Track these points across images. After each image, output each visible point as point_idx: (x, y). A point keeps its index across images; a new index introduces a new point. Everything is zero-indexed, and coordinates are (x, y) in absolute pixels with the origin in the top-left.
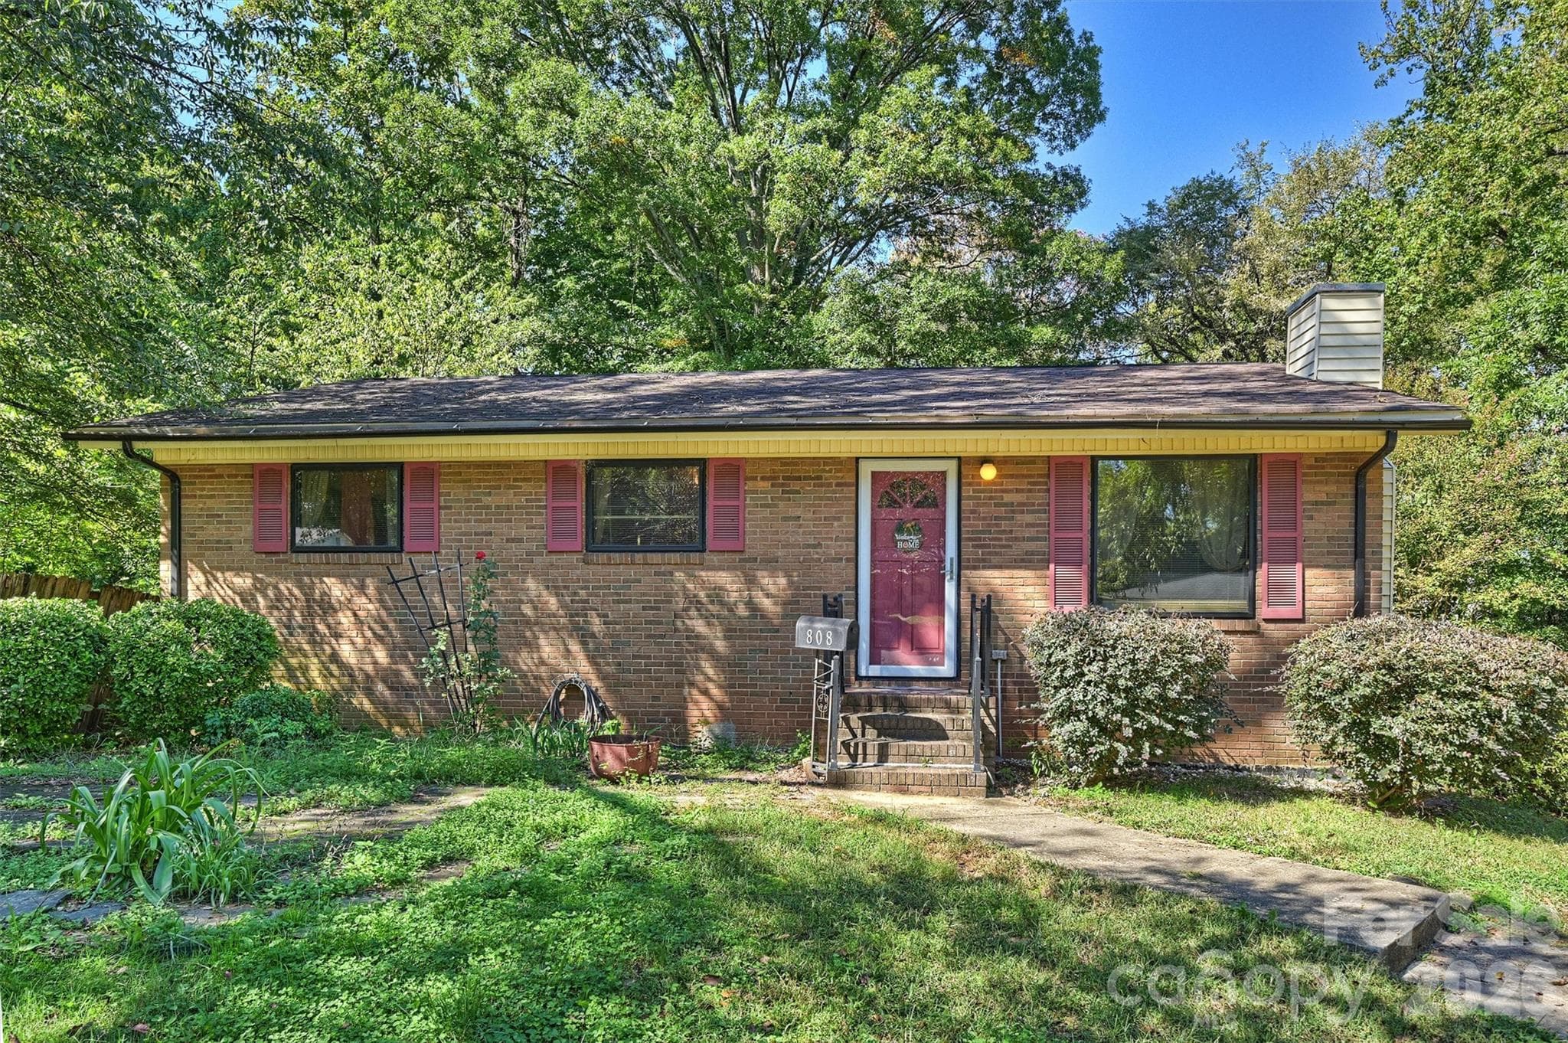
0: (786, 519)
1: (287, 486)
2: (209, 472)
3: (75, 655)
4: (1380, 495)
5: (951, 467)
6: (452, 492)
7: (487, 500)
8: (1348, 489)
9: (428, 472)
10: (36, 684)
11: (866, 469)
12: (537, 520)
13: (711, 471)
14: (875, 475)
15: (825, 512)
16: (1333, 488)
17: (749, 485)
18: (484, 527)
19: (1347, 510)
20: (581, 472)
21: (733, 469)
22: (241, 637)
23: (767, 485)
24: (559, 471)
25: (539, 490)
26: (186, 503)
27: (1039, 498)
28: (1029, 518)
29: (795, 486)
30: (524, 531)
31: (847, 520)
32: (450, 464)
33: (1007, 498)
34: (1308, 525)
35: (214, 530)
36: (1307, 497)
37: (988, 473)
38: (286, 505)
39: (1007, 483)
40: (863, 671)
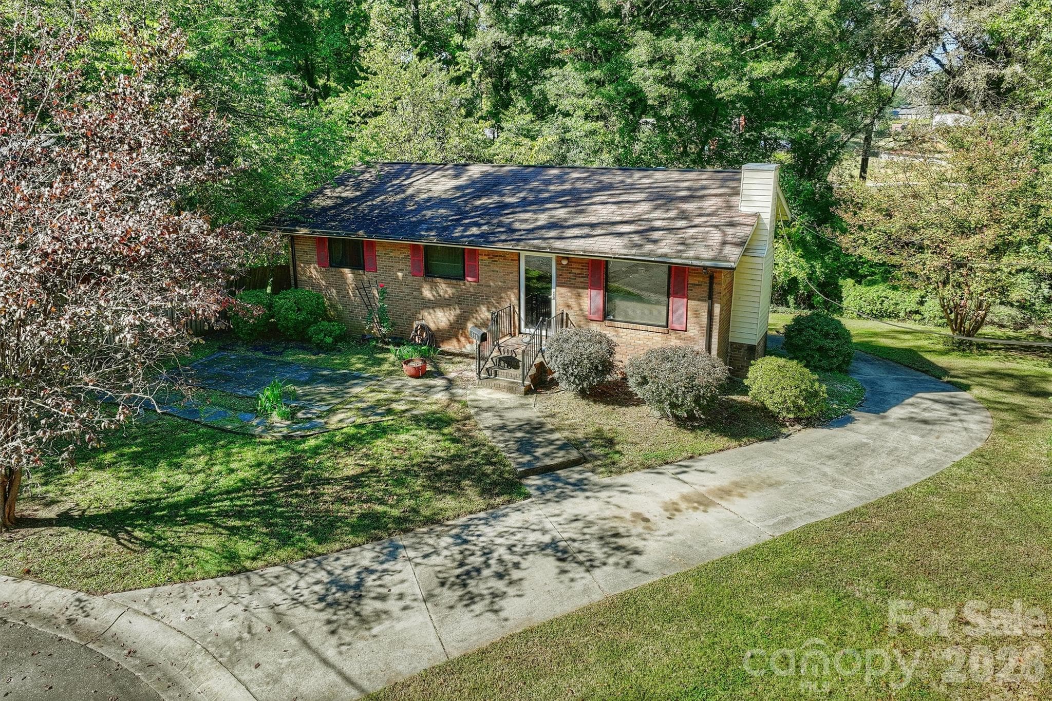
0: (494, 271)
1: (327, 244)
4: (720, 284)
5: (553, 258)
6: (380, 249)
7: (391, 254)
8: (707, 280)
9: (371, 243)
11: (523, 255)
12: (408, 263)
13: (466, 251)
14: (526, 256)
15: (507, 270)
16: (701, 279)
17: (480, 257)
18: (391, 264)
19: (706, 289)
20: (422, 248)
21: (474, 252)
23: (486, 258)
24: (415, 246)
25: (408, 252)
26: (296, 247)
27: (585, 272)
28: (582, 280)
29: (496, 259)
30: (404, 266)
31: (515, 273)
32: (378, 241)
33: (574, 271)
34: (690, 293)
35: (305, 257)
36: (690, 282)
37: (565, 262)
38: (327, 250)
39: (574, 265)
40: (523, 330)
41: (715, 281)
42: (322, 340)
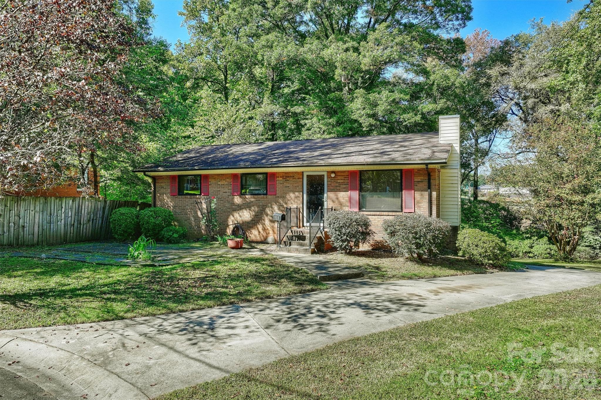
0: (286, 187)
1: (177, 180)
2: (161, 177)
3: (133, 220)
4: (435, 179)
5: (325, 174)
6: (212, 181)
7: (219, 183)
8: (427, 178)
9: (207, 177)
10: (126, 226)
11: (305, 175)
12: (230, 188)
13: (268, 175)
14: (307, 175)
15: (295, 185)
16: (422, 178)
17: (277, 179)
18: (218, 189)
19: (426, 183)
20: (239, 176)
21: (274, 175)
22: (165, 216)
23: (281, 179)
24: (235, 176)
25: (229, 180)
26: (157, 184)
27: (346, 181)
28: (344, 186)
29: (288, 179)
30: (227, 190)
31: (300, 187)
32: (211, 175)
33: (339, 181)
34: (416, 188)
35: (162, 191)
36: (416, 180)
37: (333, 175)
38: (177, 185)
39: (339, 177)
40: (305, 224)
41: (432, 178)
42: (171, 236)
